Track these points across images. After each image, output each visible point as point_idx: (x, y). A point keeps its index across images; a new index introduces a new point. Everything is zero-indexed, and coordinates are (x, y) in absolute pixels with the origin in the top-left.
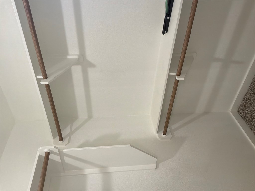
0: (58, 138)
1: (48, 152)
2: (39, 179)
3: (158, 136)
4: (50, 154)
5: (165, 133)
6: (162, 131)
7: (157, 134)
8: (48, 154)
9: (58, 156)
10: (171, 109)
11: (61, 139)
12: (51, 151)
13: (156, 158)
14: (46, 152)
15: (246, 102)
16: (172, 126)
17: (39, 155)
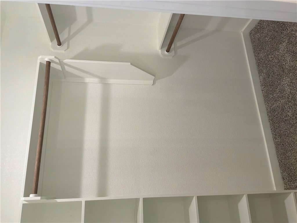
0: (55, 41)
1: (49, 62)
2: (43, 87)
3: (161, 52)
4: (51, 63)
5: (168, 51)
6: (166, 48)
7: (160, 50)
8: (49, 63)
9: (59, 65)
10: (178, 29)
11: (60, 44)
12: (52, 60)
13: (154, 76)
14: (47, 61)
15: (260, 26)
16: (177, 43)
17: (40, 62)
